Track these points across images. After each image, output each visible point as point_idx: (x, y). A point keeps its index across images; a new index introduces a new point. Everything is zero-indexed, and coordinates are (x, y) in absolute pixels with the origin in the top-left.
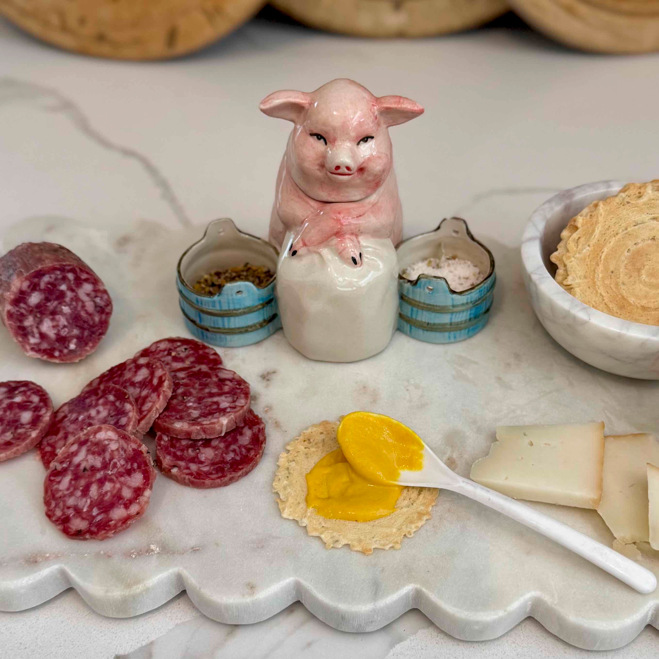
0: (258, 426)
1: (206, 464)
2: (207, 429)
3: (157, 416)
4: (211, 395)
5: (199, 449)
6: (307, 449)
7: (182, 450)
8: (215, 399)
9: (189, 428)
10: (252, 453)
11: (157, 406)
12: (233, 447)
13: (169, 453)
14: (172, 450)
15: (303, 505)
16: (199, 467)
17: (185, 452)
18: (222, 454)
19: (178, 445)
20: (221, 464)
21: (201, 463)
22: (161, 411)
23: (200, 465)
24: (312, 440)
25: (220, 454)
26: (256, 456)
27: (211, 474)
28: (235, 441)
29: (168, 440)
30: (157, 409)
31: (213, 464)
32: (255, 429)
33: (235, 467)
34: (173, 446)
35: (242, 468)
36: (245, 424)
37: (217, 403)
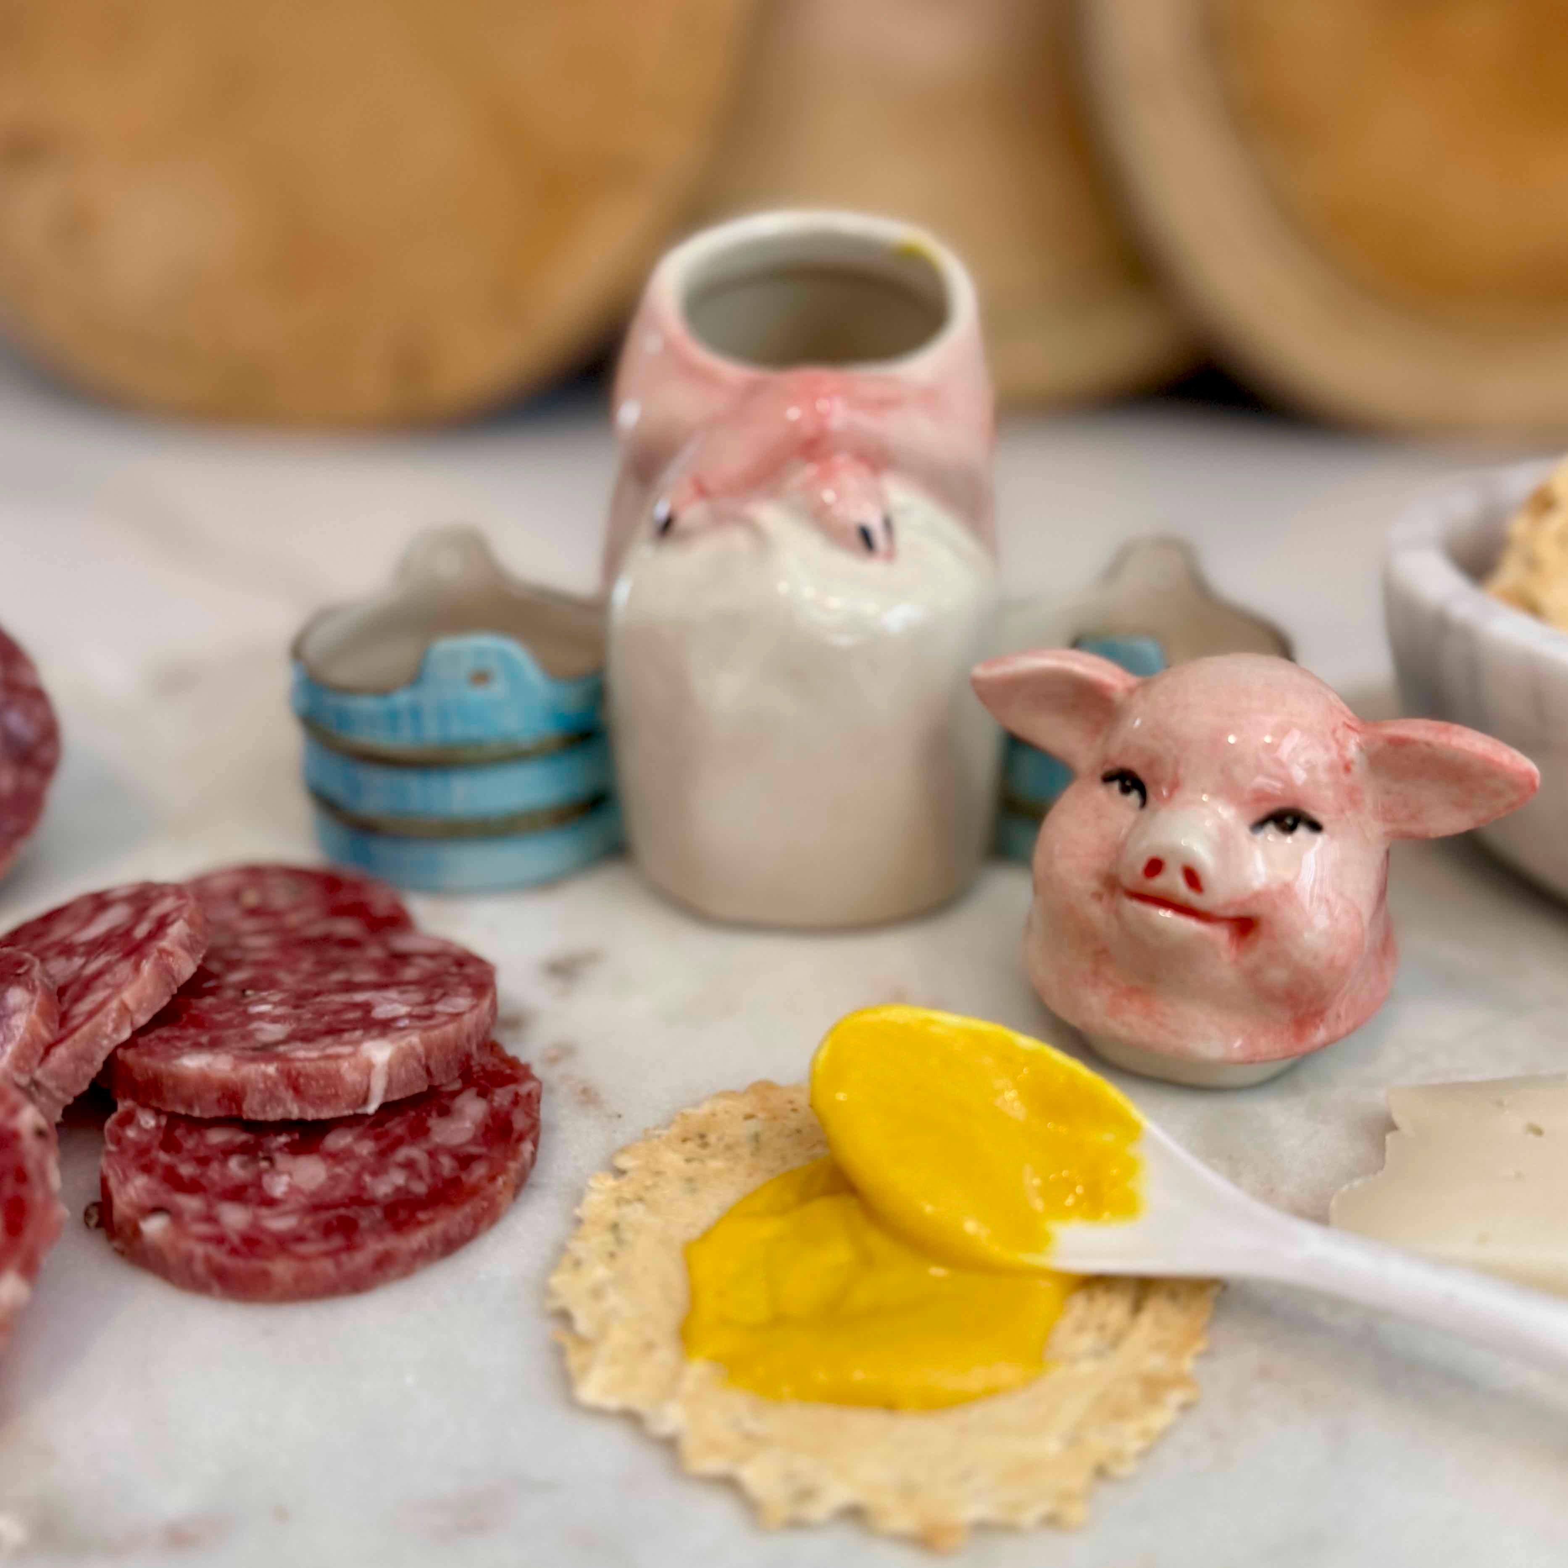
0: (512, 1087)
1: (287, 1207)
2: (308, 1076)
3: (126, 1034)
4: (349, 987)
5: (270, 1159)
6: (695, 1165)
7: (203, 1162)
8: (360, 997)
9: (235, 1069)
10: (479, 1171)
11: (128, 996)
12: (403, 1153)
13: (147, 1169)
14: (164, 1157)
15: (665, 1355)
16: (256, 1218)
17: (215, 1166)
18: (358, 1176)
19: (190, 1143)
20: (346, 1206)
21: (270, 1202)
22: (142, 1020)
23: (264, 1212)
24: (712, 1138)
25: (349, 1177)
26: (492, 1179)
27: (301, 1239)
28: (419, 1131)
29: (158, 1127)
30: (124, 1009)
31: (316, 1208)
32: (502, 1097)
33: (403, 1214)
34: (170, 1144)
35: (431, 1221)
36: (463, 1083)
37: (367, 1007)
